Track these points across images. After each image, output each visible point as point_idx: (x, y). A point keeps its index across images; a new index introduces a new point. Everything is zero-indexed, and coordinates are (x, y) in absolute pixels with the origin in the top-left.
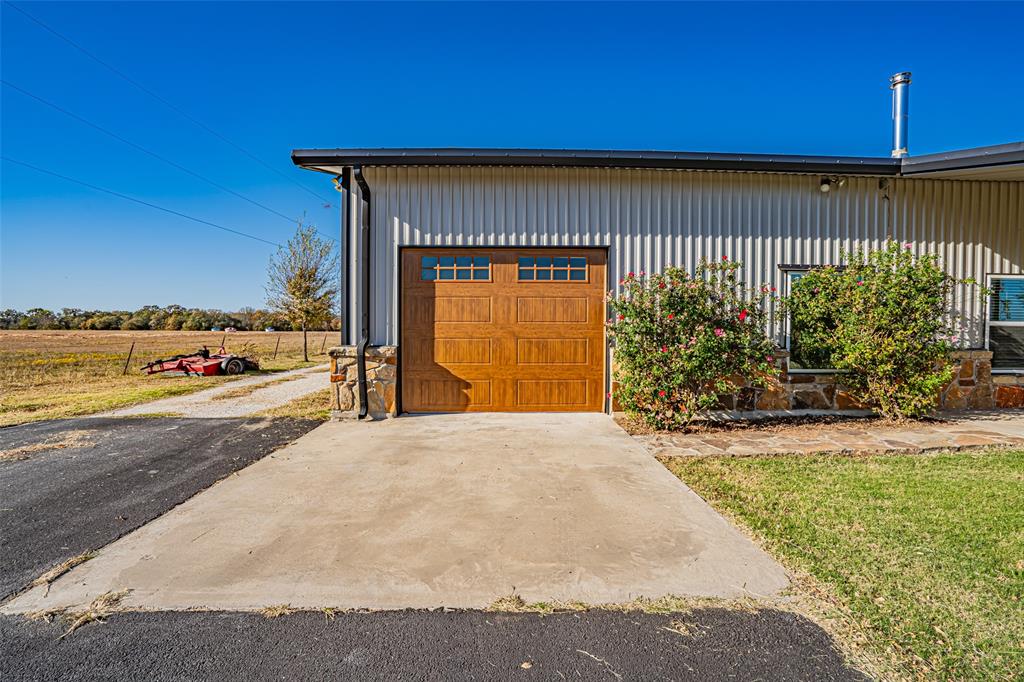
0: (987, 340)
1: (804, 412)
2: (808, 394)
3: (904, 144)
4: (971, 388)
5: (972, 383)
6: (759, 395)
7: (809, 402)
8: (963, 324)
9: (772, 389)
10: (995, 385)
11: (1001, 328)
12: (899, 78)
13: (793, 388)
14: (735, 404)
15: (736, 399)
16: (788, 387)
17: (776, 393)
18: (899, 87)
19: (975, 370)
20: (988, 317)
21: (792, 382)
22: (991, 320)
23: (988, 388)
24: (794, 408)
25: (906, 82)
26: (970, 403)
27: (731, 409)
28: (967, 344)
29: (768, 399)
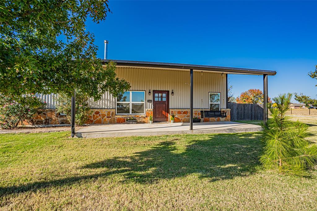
0: (116, 106)
1: (63, 125)
2: (64, 120)
3: (106, 58)
4: (110, 118)
5: (110, 117)
6: (50, 121)
7: (65, 122)
8: (110, 103)
9: (54, 119)
10: (116, 118)
11: (120, 103)
12: (105, 41)
13: (60, 119)
14: (44, 123)
15: (44, 122)
16: (59, 118)
17: (55, 120)
18: (105, 43)
19: (111, 114)
20: (116, 101)
21: (60, 117)
22: (117, 101)
23: (114, 118)
24: (61, 124)
25: (107, 43)
26: (110, 122)
27: (43, 124)
28: (111, 108)
29: (53, 122)
